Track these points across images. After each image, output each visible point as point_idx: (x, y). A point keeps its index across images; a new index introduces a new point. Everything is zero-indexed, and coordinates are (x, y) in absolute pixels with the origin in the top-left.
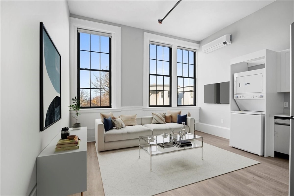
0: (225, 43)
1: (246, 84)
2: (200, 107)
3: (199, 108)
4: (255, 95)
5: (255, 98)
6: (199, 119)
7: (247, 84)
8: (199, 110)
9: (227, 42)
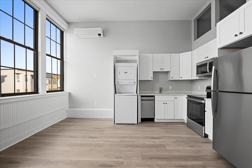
0: (99, 35)
1: (124, 73)
2: (70, 93)
3: (68, 94)
4: (131, 81)
5: (131, 84)
6: (68, 105)
7: (126, 73)
8: (68, 95)
9: (102, 35)
